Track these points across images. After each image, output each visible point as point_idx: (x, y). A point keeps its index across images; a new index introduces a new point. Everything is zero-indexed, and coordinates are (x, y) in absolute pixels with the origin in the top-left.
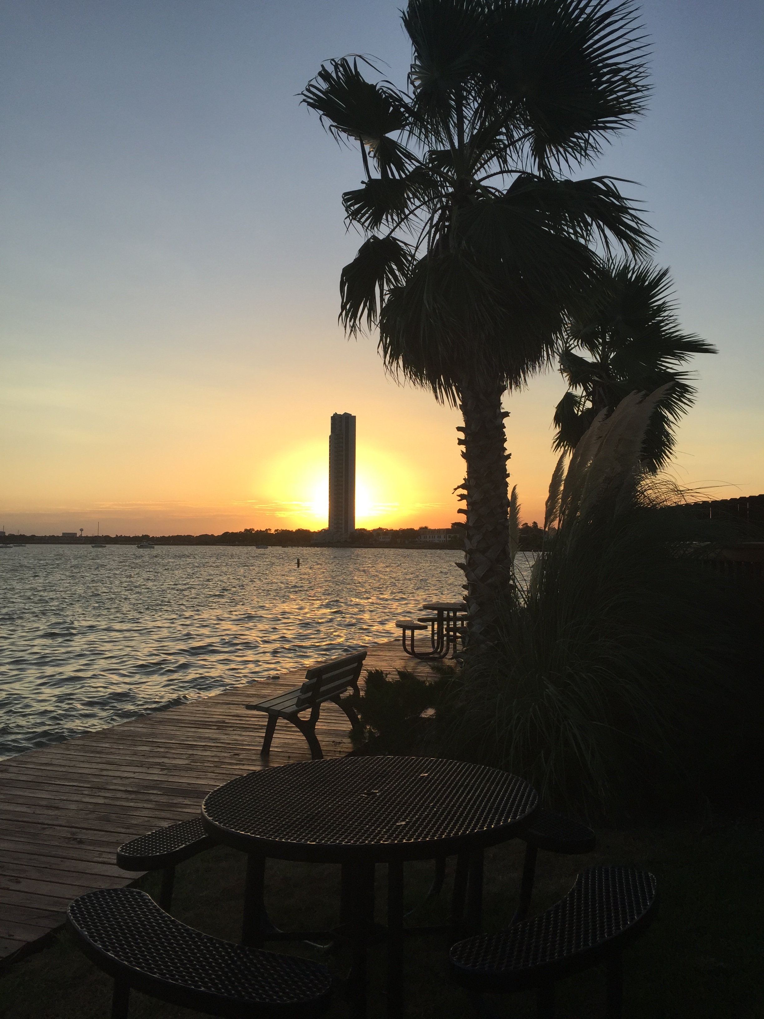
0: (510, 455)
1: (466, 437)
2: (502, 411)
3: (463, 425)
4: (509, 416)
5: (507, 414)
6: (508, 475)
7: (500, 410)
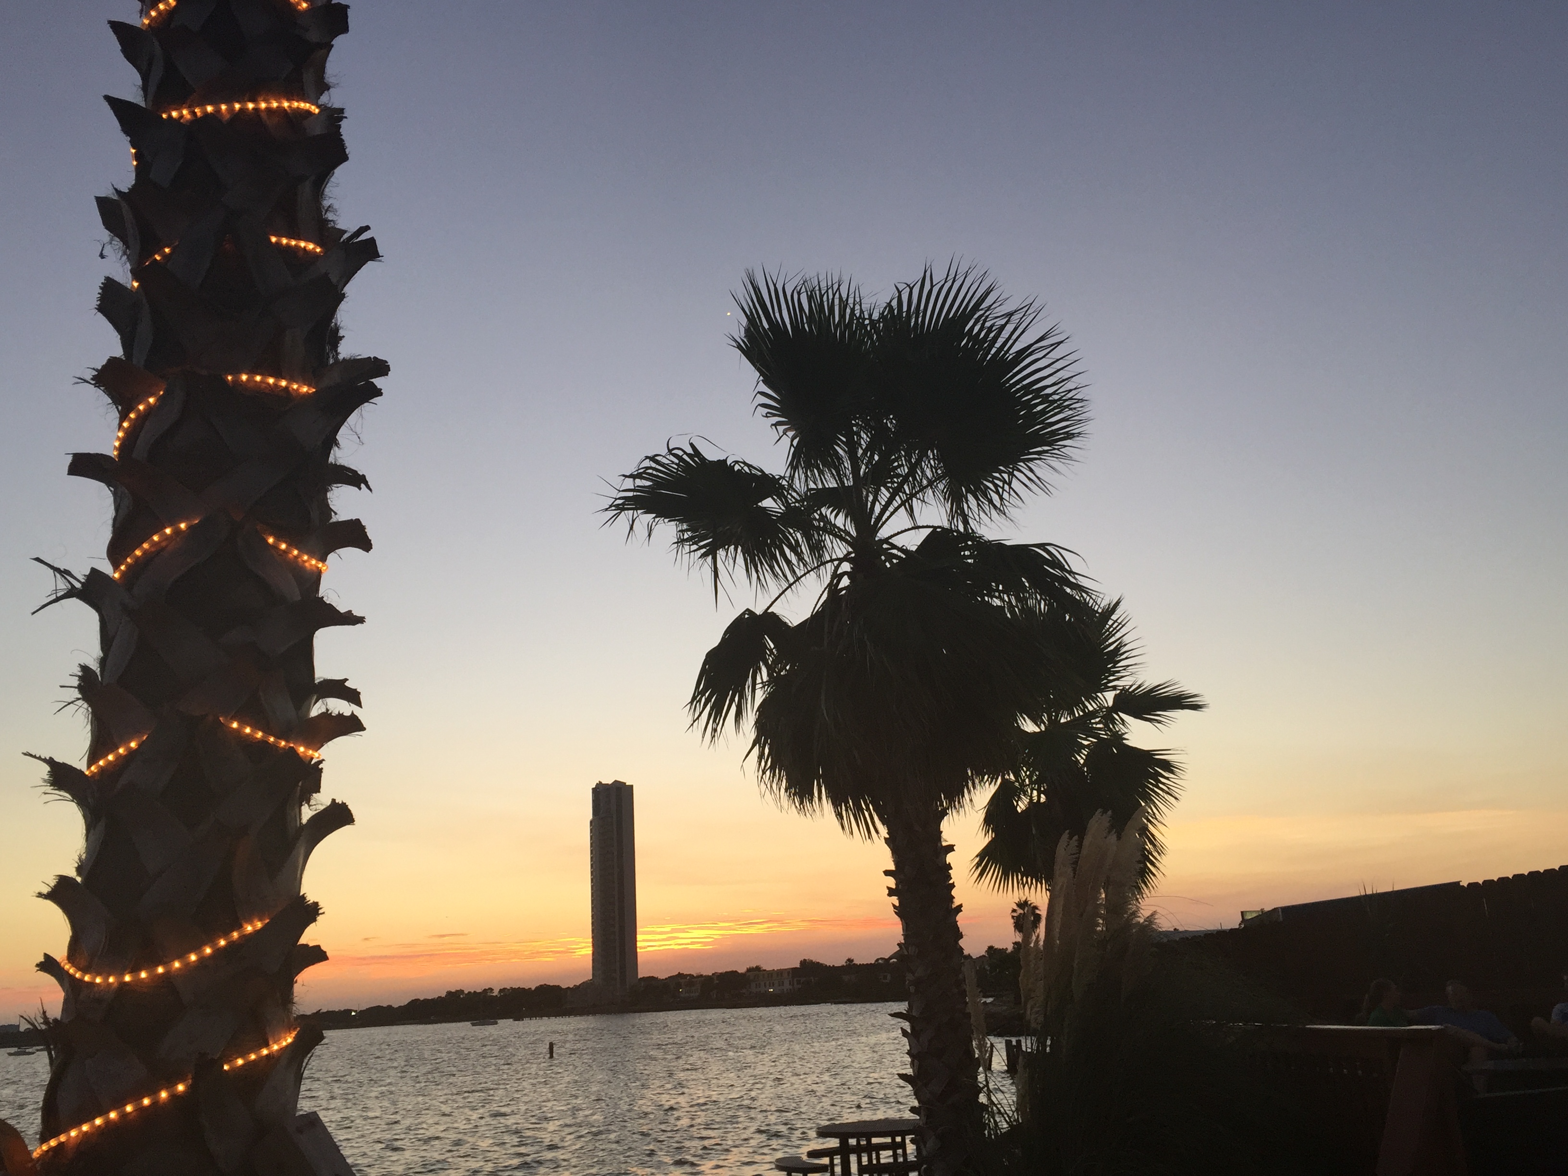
0: (961, 906)
1: (896, 884)
2: (944, 844)
3: (892, 867)
4: (954, 850)
5: (951, 848)
6: (961, 936)
7: (941, 843)
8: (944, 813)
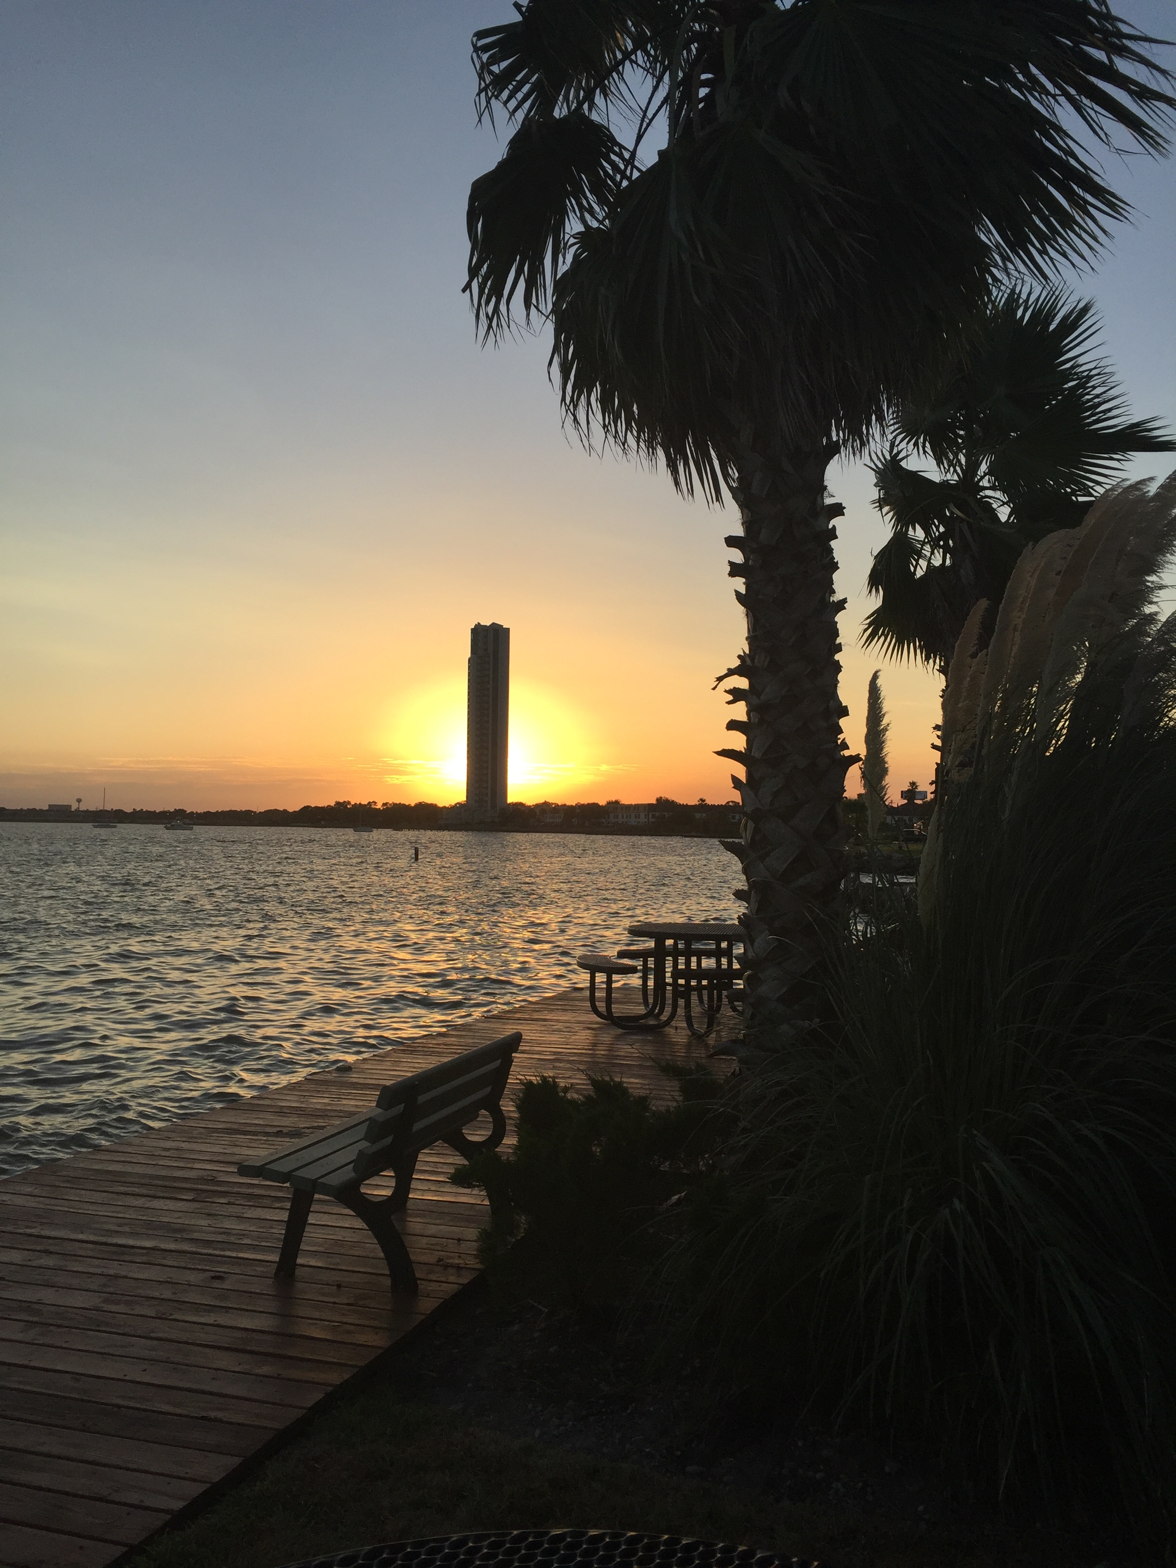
0: (844, 601)
1: (745, 560)
2: (828, 501)
3: (739, 531)
4: (843, 515)
7: (823, 499)
8: (833, 450)
